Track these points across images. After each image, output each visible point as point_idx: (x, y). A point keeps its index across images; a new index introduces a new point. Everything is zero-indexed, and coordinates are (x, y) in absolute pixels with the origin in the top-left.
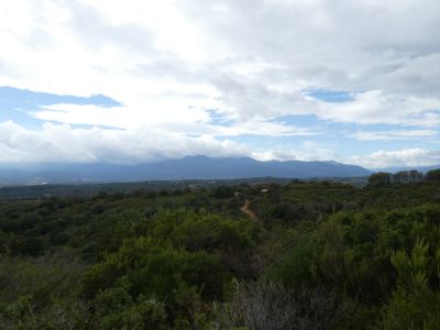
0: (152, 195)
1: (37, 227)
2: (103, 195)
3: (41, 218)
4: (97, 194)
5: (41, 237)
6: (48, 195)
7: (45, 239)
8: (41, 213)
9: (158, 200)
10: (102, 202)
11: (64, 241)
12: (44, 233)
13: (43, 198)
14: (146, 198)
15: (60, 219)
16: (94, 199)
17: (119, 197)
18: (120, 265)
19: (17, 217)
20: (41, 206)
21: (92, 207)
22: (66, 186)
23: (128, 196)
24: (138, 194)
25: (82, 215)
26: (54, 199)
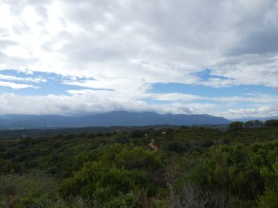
0: (92, 136)
1: (17, 157)
2: (60, 136)
3: (20, 151)
4: (56, 135)
5: (19, 163)
6: (24, 136)
7: (22, 164)
8: (19, 148)
9: (96, 139)
10: (59, 141)
11: (35, 166)
12: (22, 161)
13: (21, 138)
14: (89, 138)
15: (32, 152)
16: (55, 139)
17: (71, 137)
18: (83, 179)
19: (4, 150)
20: (20, 143)
21: (53, 144)
22: (36, 130)
23: (77, 137)
24: (83, 135)
25: (46, 149)
26: (28, 138)
